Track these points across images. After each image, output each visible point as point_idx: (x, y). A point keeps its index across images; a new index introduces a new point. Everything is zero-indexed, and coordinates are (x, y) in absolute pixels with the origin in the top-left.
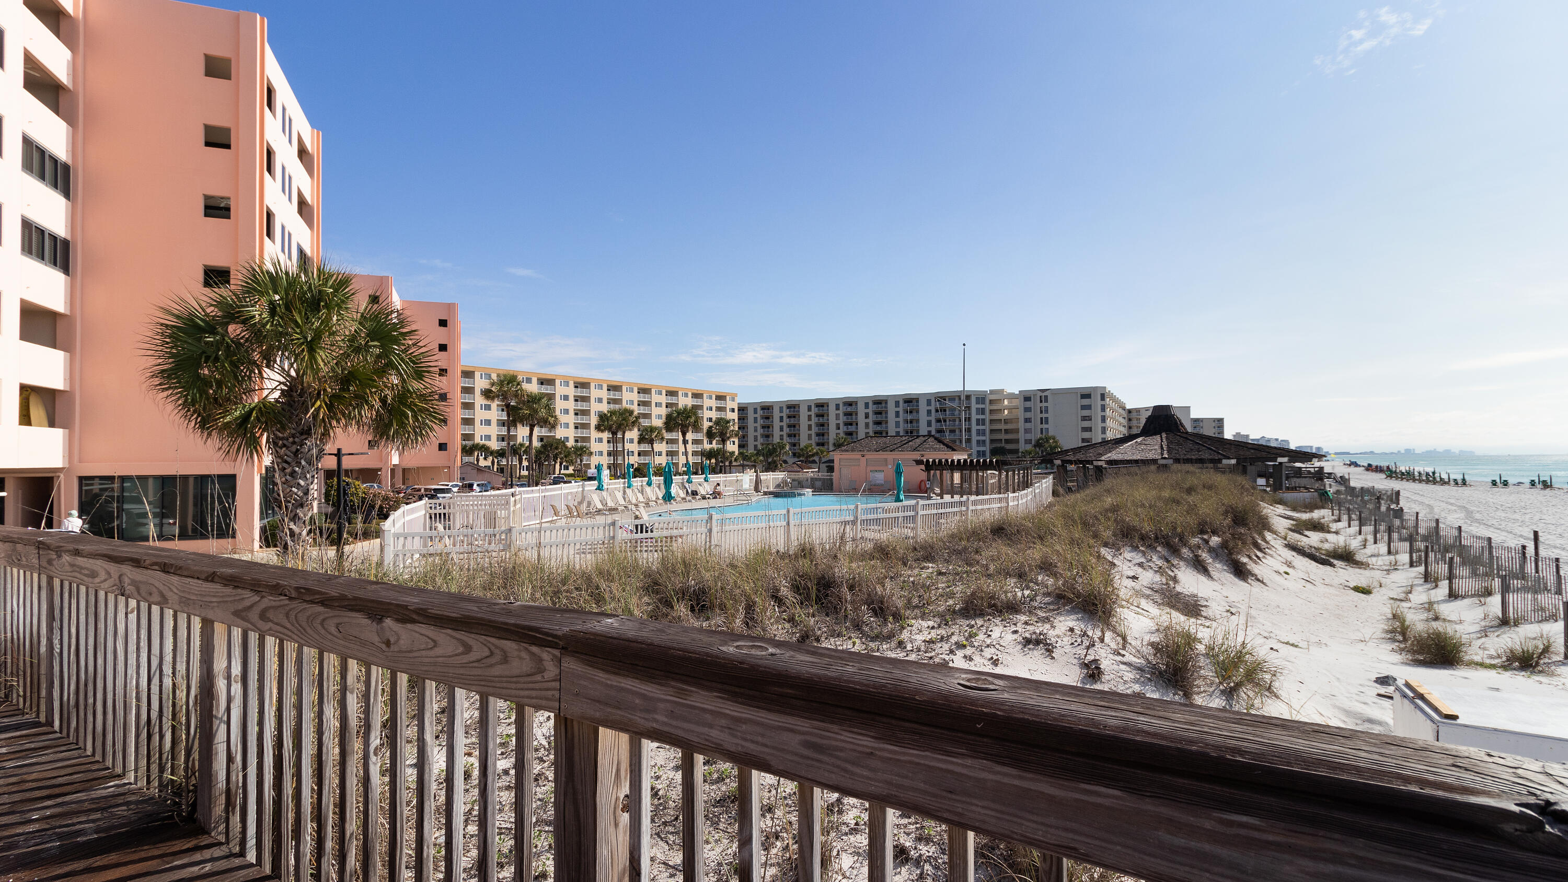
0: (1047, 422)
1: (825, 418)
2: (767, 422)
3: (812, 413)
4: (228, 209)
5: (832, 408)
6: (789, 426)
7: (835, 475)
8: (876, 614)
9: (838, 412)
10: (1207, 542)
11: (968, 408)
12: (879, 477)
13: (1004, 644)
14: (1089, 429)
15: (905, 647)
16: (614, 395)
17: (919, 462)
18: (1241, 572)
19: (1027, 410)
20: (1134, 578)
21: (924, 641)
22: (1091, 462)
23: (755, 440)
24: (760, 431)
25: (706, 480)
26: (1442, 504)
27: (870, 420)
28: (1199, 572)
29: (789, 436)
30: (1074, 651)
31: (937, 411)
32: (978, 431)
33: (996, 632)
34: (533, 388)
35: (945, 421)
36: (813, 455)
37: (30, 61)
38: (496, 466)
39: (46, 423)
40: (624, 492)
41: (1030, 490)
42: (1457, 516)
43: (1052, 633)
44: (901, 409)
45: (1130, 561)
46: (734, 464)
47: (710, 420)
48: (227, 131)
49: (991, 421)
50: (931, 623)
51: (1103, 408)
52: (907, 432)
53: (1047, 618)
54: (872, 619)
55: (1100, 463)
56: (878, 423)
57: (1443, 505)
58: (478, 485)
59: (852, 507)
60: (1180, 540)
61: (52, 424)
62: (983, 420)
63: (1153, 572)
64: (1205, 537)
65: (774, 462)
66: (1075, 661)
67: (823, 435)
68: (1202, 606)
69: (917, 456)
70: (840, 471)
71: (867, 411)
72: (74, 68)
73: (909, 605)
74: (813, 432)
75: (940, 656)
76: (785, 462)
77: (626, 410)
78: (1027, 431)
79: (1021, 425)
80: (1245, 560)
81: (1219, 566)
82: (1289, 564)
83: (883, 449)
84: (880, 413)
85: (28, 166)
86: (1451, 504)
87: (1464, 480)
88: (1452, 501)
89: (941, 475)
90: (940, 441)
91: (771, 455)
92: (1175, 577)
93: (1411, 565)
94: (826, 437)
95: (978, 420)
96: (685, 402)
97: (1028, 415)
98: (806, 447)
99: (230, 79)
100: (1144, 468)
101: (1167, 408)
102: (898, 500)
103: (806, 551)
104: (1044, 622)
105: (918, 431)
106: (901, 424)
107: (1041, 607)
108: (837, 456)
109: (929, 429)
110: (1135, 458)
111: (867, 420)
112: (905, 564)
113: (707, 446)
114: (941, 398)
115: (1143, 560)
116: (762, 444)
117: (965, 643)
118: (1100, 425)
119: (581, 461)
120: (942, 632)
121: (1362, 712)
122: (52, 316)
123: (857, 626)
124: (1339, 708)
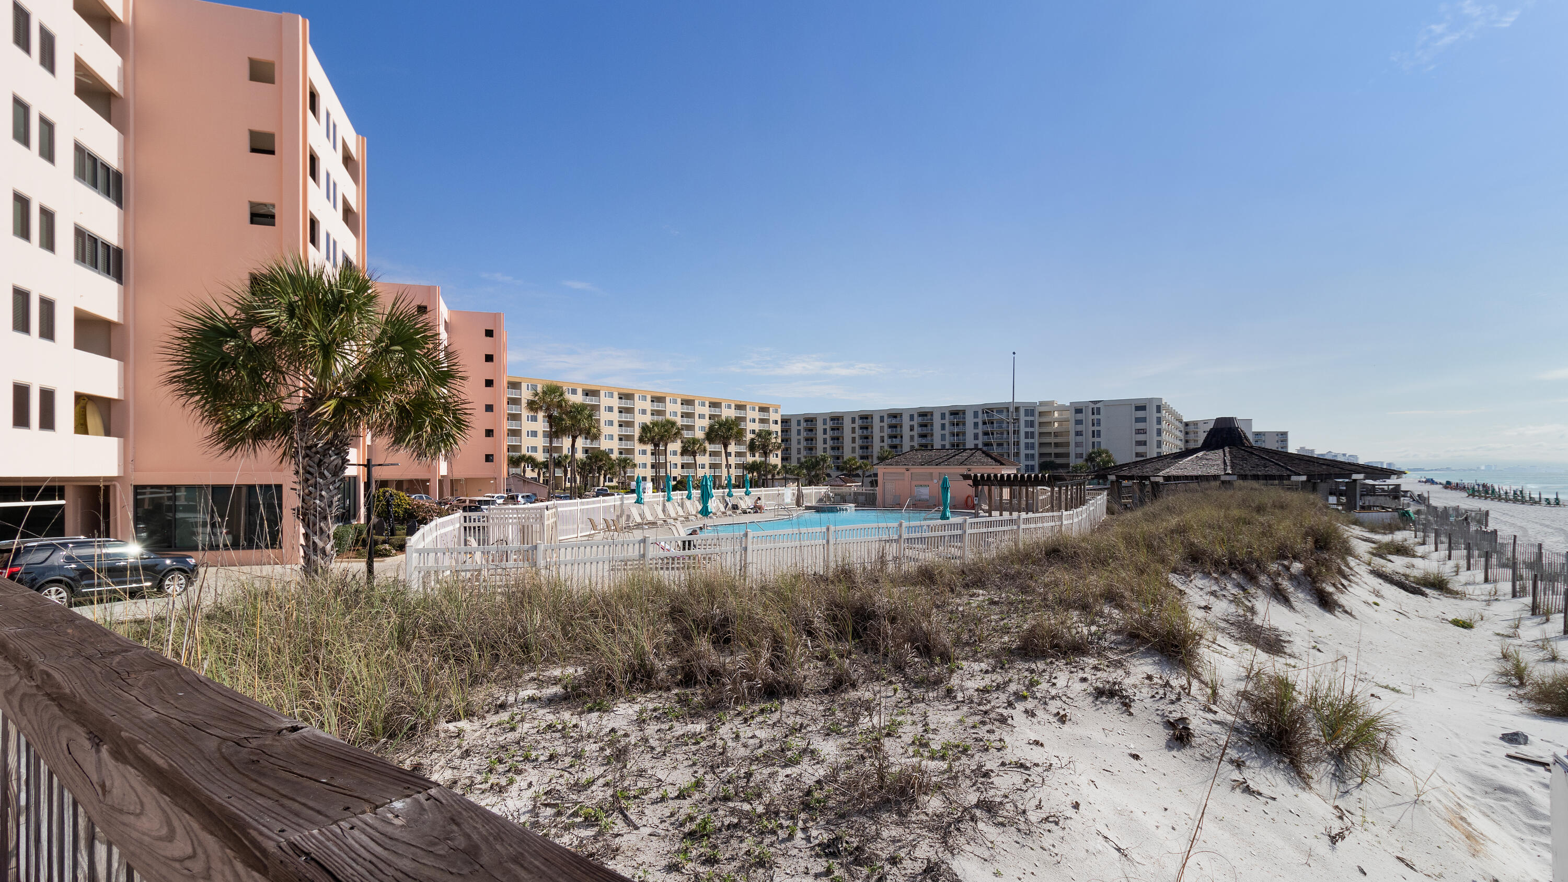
0: (1099, 436)
1: (870, 430)
2: (811, 435)
3: (856, 425)
4: (273, 217)
5: (876, 420)
6: (833, 439)
7: (878, 490)
8: (920, 654)
9: (882, 424)
10: (1287, 568)
11: (1017, 420)
12: (924, 493)
13: (1072, 696)
14: (1144, 443)
15: (955, 697)
16: (658, 406)
17: (966, 477)
18: (1326, 602)
19: (1079, 422)
20: (1207, 608)
21: (977, 690)
22: (1147, 478)
23: (798, 453)
24: (803, 443)
25: (747, 494)
26: (1536, 526)
27: (915, 433)
28: (1279, 601)
29: (833, 448)
30: (1156, 706)
31: (984, 423)
32: (1027, 444)
33: (1062, 679)
34: (577, 399)
35: (993, 434)
36: (857, 469)
37: (80, 66)
38: (542, 478)
39: (102, 431)
40: (664, 505)
41: (1084, 507)
42: (1554, 539)
43: (1128, 682)
44: (946, 422)
45: (1201, 589)
46: (777, 477)
47: (753, 432)
48: (271, 137)
49: (1041, 434)
50: (984, 666)
51: (1159, 421)
52: (953, 445)
53: (1119, 662)
54: (916, 659)
55: (1157, 479)
56: (923, 436)
57: (1538, 527)
58: (523, 497)
59: (896, 525)
60: (1258, 566)
61: (108, 433)
62: (1032, 433)
63: (1227, 602)
64: (1286, 563)
65: (817, 476)
66: (1158, 719)
67: (867, 448)
68: (1285, 642)
69: (963, 470)
70: (884, 485)
71: (912, 423)
72: (124, 74)
73: (958, 642)
74: (857, 445)
75: (997, 710)
76: (829, 475)
77: (668, 422)
78: (1077, 445)
79: (1072, 438)
80: (1330, 589)
81: (1301, 595)
82: (1377, 594)
83: (929, 463)
84: (926, 426)
85: (80, 174)
86: (1547, 526)
87: (1557, 499)
88: (1548, 523)
89: (990, 490)
90: (988, 455)
91: (814, 468)
92: (1253, 608)
93: (1514, 596)
94: (870, 450)
95: (1026, 433)
96: (728, 413)
97: (1079, 428)
98: (849, 460)
99: (273, 83)
100: (1205, 485)
101: (1231, 420)
102: (944, 517)
103: (845, 574)
104: (1116, 667)
105: (964, 444)
106: (947, 436)
107: (1111, 648)
108: (881, 470)
109: (976, 442)
110: (1195, 473)
111: (912, 433)
112: (952, 591)
113: (750, 459)
114: (988, 410)
115: (1215, 588)
116: (805, 457)
117: (1025, 693)
118: (1156, 438)
119: (625, 473)
120: (999, 678)
121: (1493, 777)
122: (107, 324)
123: (899, 668)
124: (1462, 771)
